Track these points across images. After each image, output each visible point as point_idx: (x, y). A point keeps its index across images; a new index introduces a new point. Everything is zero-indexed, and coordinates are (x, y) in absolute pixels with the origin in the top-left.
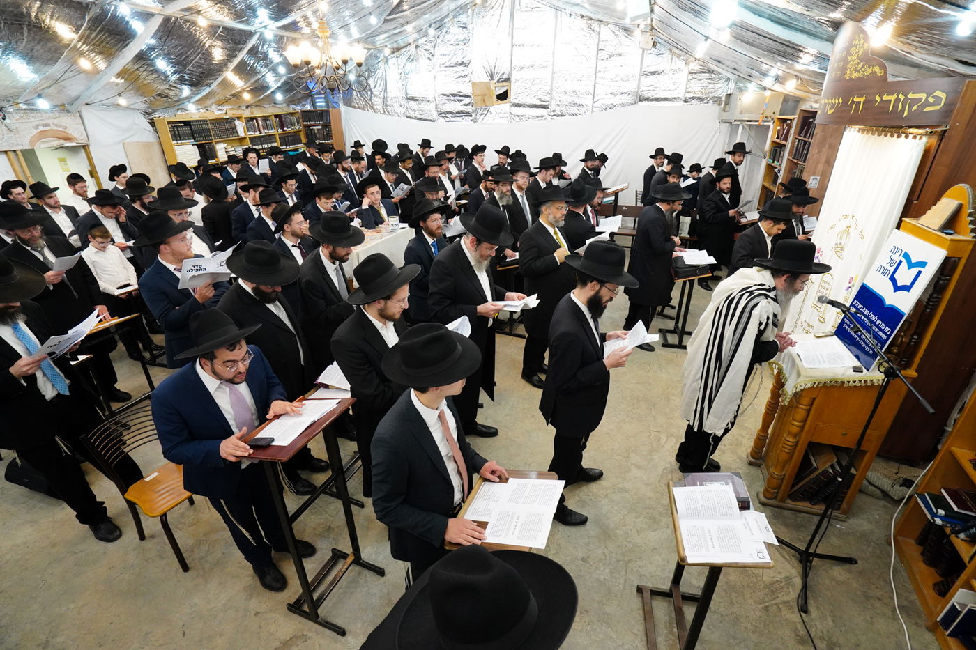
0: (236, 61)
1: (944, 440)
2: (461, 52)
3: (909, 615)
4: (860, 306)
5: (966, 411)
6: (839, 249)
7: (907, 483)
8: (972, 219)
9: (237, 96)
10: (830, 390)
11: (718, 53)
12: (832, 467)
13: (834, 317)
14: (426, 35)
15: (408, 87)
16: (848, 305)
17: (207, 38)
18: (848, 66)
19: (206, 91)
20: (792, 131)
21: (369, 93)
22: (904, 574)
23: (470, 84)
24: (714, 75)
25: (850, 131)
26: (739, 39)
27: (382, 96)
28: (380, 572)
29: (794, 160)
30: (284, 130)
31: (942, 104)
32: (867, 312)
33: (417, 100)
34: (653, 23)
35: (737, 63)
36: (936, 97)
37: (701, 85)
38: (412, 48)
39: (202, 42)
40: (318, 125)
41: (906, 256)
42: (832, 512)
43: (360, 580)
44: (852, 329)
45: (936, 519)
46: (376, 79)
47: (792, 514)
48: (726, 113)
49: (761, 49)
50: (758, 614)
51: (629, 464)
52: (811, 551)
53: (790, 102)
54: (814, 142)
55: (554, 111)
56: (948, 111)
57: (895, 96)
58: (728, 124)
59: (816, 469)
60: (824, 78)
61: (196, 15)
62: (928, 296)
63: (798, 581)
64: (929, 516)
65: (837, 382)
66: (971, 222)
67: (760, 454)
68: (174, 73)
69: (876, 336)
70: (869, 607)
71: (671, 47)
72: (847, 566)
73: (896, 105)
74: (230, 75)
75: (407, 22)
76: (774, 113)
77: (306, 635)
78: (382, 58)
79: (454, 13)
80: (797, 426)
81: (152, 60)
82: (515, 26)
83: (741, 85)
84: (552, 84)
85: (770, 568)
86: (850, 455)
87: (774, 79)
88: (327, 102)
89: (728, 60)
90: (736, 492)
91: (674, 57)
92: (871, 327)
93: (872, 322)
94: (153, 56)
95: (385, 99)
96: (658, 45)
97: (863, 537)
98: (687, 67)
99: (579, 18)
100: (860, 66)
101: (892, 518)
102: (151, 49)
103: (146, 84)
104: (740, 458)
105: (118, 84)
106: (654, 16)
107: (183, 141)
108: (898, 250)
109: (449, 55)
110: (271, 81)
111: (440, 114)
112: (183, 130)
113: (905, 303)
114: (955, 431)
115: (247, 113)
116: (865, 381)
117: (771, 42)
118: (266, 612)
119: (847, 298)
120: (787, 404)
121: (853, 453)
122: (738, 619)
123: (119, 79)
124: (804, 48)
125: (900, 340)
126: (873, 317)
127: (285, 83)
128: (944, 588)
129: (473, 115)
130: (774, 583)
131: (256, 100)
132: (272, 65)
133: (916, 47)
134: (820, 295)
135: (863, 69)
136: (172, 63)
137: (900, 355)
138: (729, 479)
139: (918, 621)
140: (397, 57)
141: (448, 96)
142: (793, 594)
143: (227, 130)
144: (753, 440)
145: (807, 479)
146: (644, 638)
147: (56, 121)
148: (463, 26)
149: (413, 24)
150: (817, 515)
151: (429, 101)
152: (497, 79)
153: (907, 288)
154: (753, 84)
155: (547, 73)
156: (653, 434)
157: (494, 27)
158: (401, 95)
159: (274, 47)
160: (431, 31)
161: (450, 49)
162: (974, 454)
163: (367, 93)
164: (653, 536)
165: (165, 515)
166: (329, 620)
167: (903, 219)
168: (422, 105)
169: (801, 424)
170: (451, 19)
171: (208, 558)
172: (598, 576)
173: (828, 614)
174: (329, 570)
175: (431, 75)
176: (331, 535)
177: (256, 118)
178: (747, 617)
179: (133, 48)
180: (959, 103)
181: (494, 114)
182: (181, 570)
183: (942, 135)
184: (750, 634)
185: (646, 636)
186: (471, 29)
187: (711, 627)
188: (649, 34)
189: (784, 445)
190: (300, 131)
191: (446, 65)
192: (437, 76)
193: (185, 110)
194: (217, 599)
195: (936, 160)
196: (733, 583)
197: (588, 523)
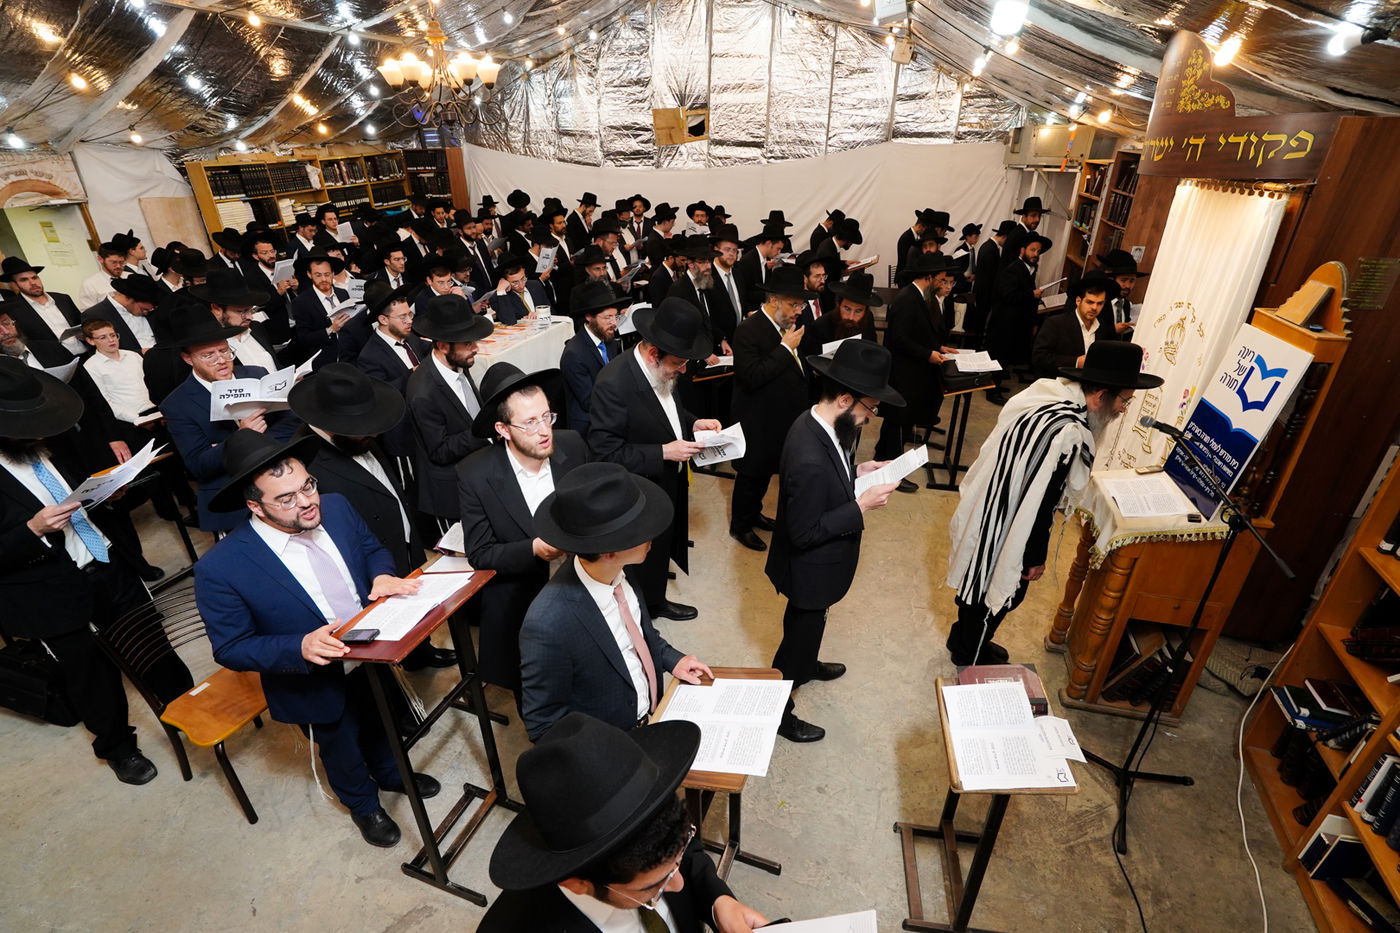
0: (306, 78)
1: (1310, 613)
2: (636, 65)
3: (1261, 853)
4: (1198, 430)
5: (1339, 573)
6: (1170, 351)
7: (1261, 673)
8: (1347, 310)
9: (308, 129)
10: (1159, 546)
11: (1004, 70)
12: (1160, 652)
13: (1162, 445)
14: (586, 39)
15: (559, 116)
16: (1181, 429)
17: (262, 44)
18: (1183, 94)
19: (261, 122)
20: (1107, 183)
21: (503, 125)
22: (1255, 797)
23: (651, 112)
24: (997, 101)
25: (1185, 184)
26: (1031, 51)
27: (522, 128)
29: (1109, 223)
30: (379, 179)
31: (1308, 149)
32: (1207, 439)
33: (574, 135)
34: (912, 26)
35: (1029, 84)
36: (1294, 139)
37: (979, 115)
38: (565, 59)
39: (254, 50)
40: (430, 171)
41: (1260, 361)
42: (1159, 715)
44: (1186, 462)
45: (1297, 721)
46: (513, 105)
47: (1107, 719)
48: (1014, 156)
49: (1062, 66)
50: (1060, 857)
51: (882, 654)
52: (1132, 769)
53: (1104, 140)
54: (1138, 196)
55: (771, 152)
56: (1316, 158)
57: (1245, 138)
58: (1017, 171)
59: (1138, 657)
60: (1150, 107)
61: (245, 10)
62: (1288, 416)
63: (1113, 810)
64: (1288, 717)
65: (1166, 536)
66: (1345, 315)
67: (1062, 638)
68: (213, 95)
69: (1218, 472)
70: (1209, 843)
71: (938, 60)
72: (1180, 788)
73: (1246, 150)
74: (298, 100)
75: (558, 21)
76: (1082, 155)
77: (431, 908)
78: (521, 72)
79: (626, 8)
80: (1113, 598)
81: (181, 76)
82: (714, 28)
83: (1036, 116)
84: (768, 111)
85: (1075, 794)
86: (1188, 635)
87: (1082, 108)
88: (442, 138)
89: (1017, 80)
90: (1029, 691)
91: (942, 74)
92: (1212, 459)
93: (1213, 452)
94: (182, 70)
95: (527, 133)
96: (919, 56)
97: (1202, 748)
98: (960, 89)
99: (806, 17)
100: (1198, 94)
101: (1240, 721)
102: (178, 59)
103: (172, 112)
104: (1036, 644)
105: (129, 112)
106: (913, 16)
107: (228, 197)
108: (1249, 353)
109: (619, 69)
110: (357, 103)
111: (607, 155)
112: (229, 180)
113: (1257, 426)
114: (1324, 600)
115: (323, 155)
116: (1205, 535)
117: (1077, 57)
118: (370, 877)
119: (1180, 419)
120: (1099, 567)
122: (1033, 865)
123: (130, 105)
124: (1121, 65)
125: (1251, 476)
126: (1215, 446)
127: (378, 110)
128: (1307, 814)
129: (656, 157)
130: (1082, 814)
131: (337, 135)
132: (360, 84)
133: (1275, 69)
134: (1145, 414)
135: (1202, 99)
136: (210, 80)
137: (1249, 500)
138: (1019, 673)
139: (1273, 860)
140: (544, 72)
141: (618, 129)
142: (1108, 829)
143: (295, 179)
144: (1053, 617)
145: (1127, 670)
146: (905, 895)
147: (35, 167)
148: (639, 26)
149: (566, 24)
150: (1141, 719)
151: (590, 137)
152: (690, 104)
153: (1261, 405)
154: (1053, 114)
155: (761, 97)
156: (915, 611)
157: (684, 28)
158: (550, 127)
159: (363, 58)
160: (593, 35)
161: (620, 60)
162: (1349, 631)
163: (500, 126)
164: (917, 754)
165: (222, 743)
166: (462, 884)
167: (1256, 309)
168: (581, 143)
169: (1118, 595)
170: (621, 17)
171: (285, 803)
172: (840, 812)
173: (1154, 854)
174: (461, 814)
175: (594, 99)
176: (463, 766)
177: (337, 162)
178: (1045, 862)
179: (151, 58)
180: (1331, 149)
181: (685, 156)
182: (246, 821)
183: (1308, 193)
184: (1049, 884)
185: (908, 893)
186: (651, 31)
187: (996, 877)
188: (905, 41)
189: (1095, 625)
190: (402, 181)
191: (615, 84)
192: (603, 100)
193: (230, 149)
194: (299, 860)
195: (1300, 227)
196: (1026, 816)
197: (825, 738)
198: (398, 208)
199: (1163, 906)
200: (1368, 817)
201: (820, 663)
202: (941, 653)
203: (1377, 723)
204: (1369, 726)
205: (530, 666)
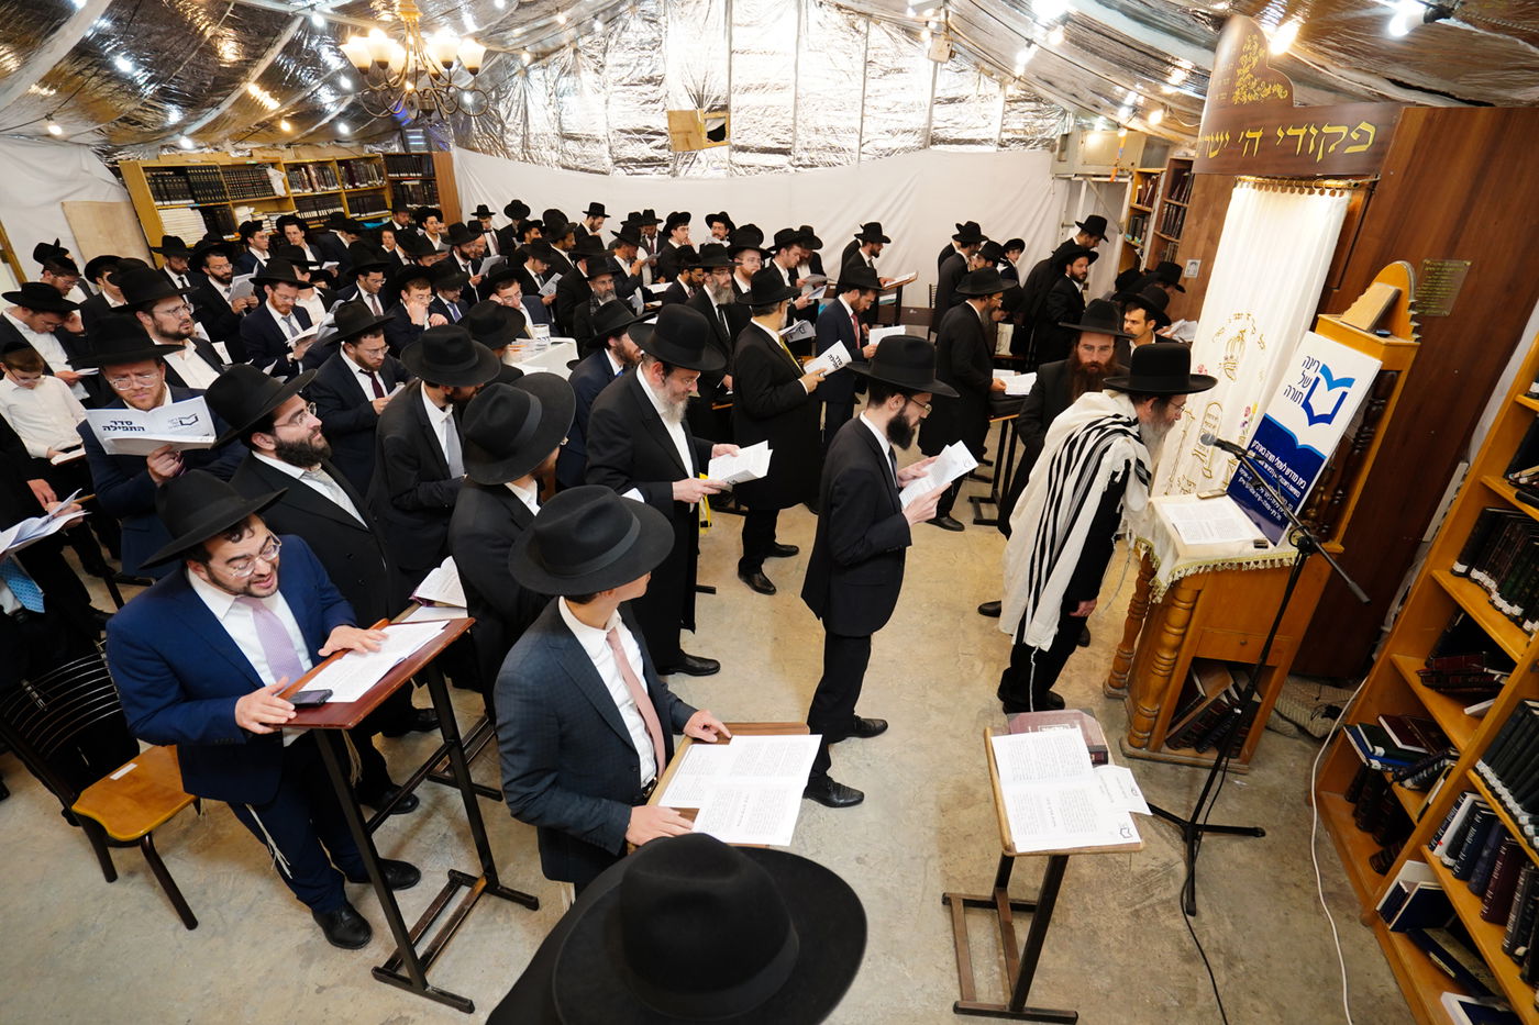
0: (263, 65)
1: (1381, 646)
2: (647, 62)
3: (1337, 906)
4: (1262, 449)
5: (1410, 601)
6: (1230, 364)
7: (1332, 712)
8: (1415, 313)
9: (269, 126)
10: (1224, 575)
11: (1048, 69)
12: (1227, 693)
13: (1224, 467)
14: (591, 31)
15: (562, 118)
16: (1245, 447)
17: (207, 23)
18: (1238, 84)
19: (211, 115)
20: (1160, 192)
21: (499, 126)
22: (1330, 845)
23: (665, 114)
24: (1042, 106)
25: (1242, 186)
26: (1076, 43)
27: (520, 131)
28: (532, 903)
29: (1162, 235)
30: (355, 187)
31: (1370, 142)
32: (1271, 457)
33: (579, 139)
34: (949, 19)
35: (1075, 85)
36: (1355, 133)
37: (1023, 120)
38: (568, 53)
39: (197, 29)
40: (415, 179)
41: (1325, 371)
42: (1227, 763)
43: (498, 919)
44: (1251, 482)
45: (1372, 761)
46: (509, 104)
47: (1172, 768)
48: (1062, 164)
49: (1110, 60)
50: (1125, 923)
51: (927, 707)
52: (1200, 821)
53: (1154, 146)
54: (1192, 206)
55: (799, 159)
56: (1378, 152)
57: (1304, 130)
58: (1065, 181)
59: (1203, 699)
60: (1203, 107)
62: (1356, 430)
63: (1181, 868)
64: (1363, 757)
65: (1231, 564)
66: (1413, 318)
67: (1122, 681)
68: (150, 81)
69: (1285, 493)
70: (1283, 898)
71: (978, 60)
72: (1251, 840)
73: (1306, 145)
74: (253, 89)
75: (557, 9)
76: (1133, 164)
77: (408, 1018)
78: (518, 68)
80: (1176, 635)
81: (107, 57)
82: (734, 21)
83: (1084, 121)
84: (795, 115)
85: (1140, 851)
86: (1252, 674)
87: (1131, 110)
88: (427, 140)
89: (1062, 80)
90: (1087, 738)
91: (982, 75)
92: (1277, 479)
93: (1279, 472)
94: (108, 49)
95: (525, 137)
96: (958, 56)
97: (1272, 796)
98: (1003, 92)
99: (835, 10)
100: (1254, 84)
101: (1312, 765)
102: (103, 36)
103: (98, 100)
104: (1094, 689)
105: (44, 98)
106: (950, 8)
107: (173, 202)
108: (1314, 362)
109: (628, 65)
110: (326, 97)
111: (617, 162)
112: (174, 183)
113: (1324, 441)
114: (1396, 631)
115: (289, 157)
116: (1272, 561)
117: (1125, 49)
118: (334, 986)
119: (1242, 439)
120: (1160, 600)
121: (1255, 671)
122: (1095, 933)
123: (45, 89)
124: (1173, 58)
125: (1319, 497)
126: (1281, 465)
127: (353, 106)
128: (1385, 861)
129: (671, 165)
130: (1147, 874)
131: (304, 134)
132: (328, 74)
133: (1333, 58)
134: (1205, 430)
135: (1259, 89)
136: (145, 63)
137: (1319, 521)
138: (1076, 719)
139: (1350, 913)
140: (543, 67)
141: (629, 133)
142: (1175, 889)
143: (253, 184)
144: (1112, 660)
145: (1192, 715)
146: (956, 975)
148: (651, 18)
149: (568, 13)
150: (1207, 767)
151: (598, 141)
152: (708, 106)
153: (1327, 419)
154: (1102, 118)
155: (787, 98)
156: (962, 658)
157: (700, 21)
158: (552, 130)
159: (330, 44)
160: (598, 26)
161: (630, 56)
162: (1423, 661)
163: (495, 127)
164: (966, 816)
165: (150, 834)
166: (445, 988)
167: (1320, 315)
168: (587, 148)
169: (1181, 631)
170: (631, 7)
171: (232, 903)
172: (881, 885)
173: (1225, 914)
174: (444, 906)
175: (602, 98)
176: (447, 850)
177: (305, 165)
178: (1109, 929)
179: (69, 33)
180: (1393, 141)
181: (704, 163)
182: (183, 927)
183: (1371, 190)
184: (1114, 953)
185: (959, 971)
186: (664, 24)
187: (1055, 948)
188: (943, 37)
189: (1157, 665)
190: (383, 189)
191: (624, 82)
192: (611, 100)
193: (175, 147)
194: (249, 970)
195: (1363, 228)
196: (1087, 879)
197: (864, 802)
198: (378, 220)
199: (1236, 970)
200: (1448, 861)
201: (858, 718)
202: (991, 702)
203: (1456, 759)
204: (1448, 762)
205: (507, 727)
